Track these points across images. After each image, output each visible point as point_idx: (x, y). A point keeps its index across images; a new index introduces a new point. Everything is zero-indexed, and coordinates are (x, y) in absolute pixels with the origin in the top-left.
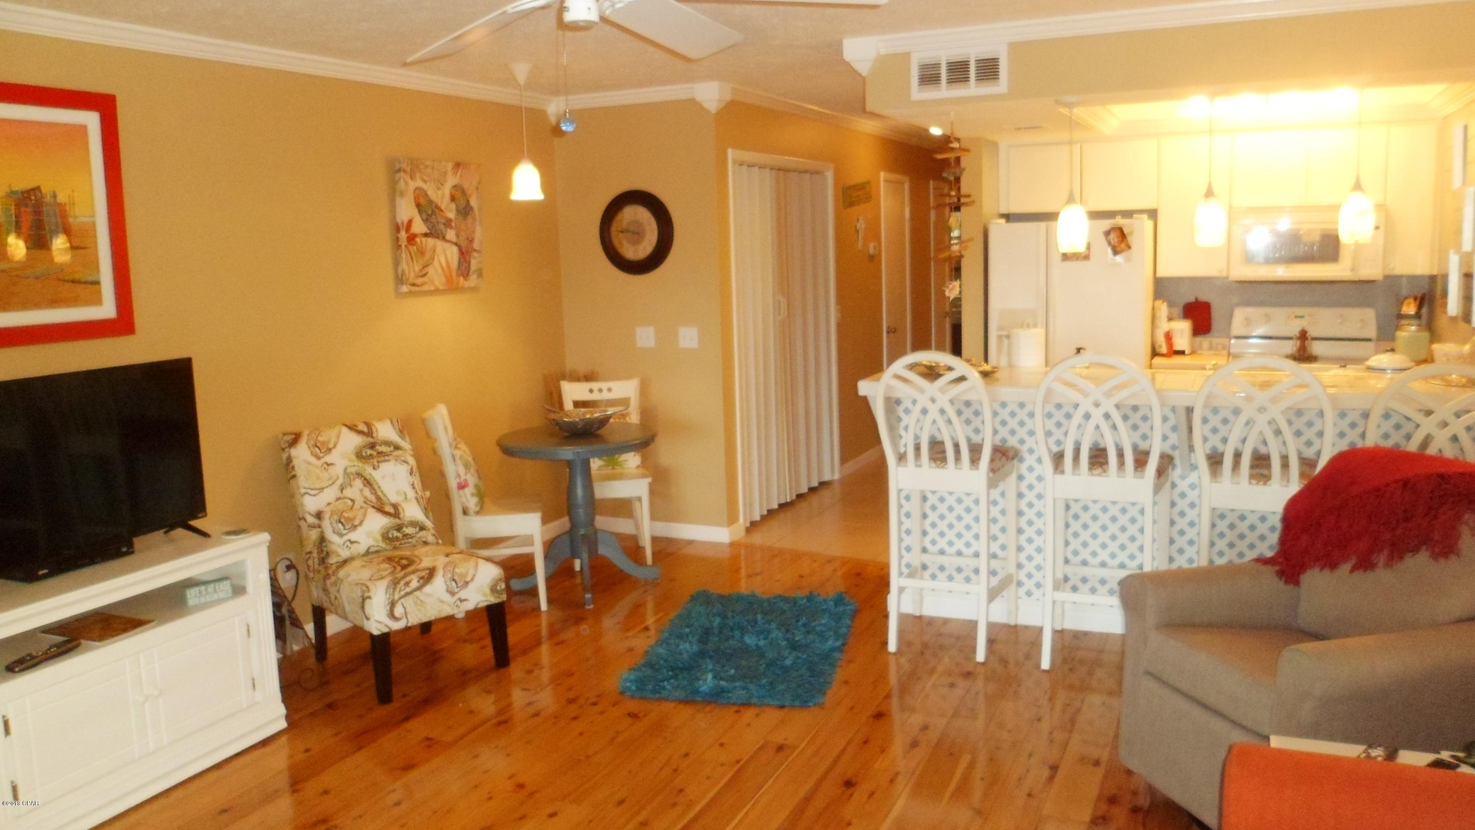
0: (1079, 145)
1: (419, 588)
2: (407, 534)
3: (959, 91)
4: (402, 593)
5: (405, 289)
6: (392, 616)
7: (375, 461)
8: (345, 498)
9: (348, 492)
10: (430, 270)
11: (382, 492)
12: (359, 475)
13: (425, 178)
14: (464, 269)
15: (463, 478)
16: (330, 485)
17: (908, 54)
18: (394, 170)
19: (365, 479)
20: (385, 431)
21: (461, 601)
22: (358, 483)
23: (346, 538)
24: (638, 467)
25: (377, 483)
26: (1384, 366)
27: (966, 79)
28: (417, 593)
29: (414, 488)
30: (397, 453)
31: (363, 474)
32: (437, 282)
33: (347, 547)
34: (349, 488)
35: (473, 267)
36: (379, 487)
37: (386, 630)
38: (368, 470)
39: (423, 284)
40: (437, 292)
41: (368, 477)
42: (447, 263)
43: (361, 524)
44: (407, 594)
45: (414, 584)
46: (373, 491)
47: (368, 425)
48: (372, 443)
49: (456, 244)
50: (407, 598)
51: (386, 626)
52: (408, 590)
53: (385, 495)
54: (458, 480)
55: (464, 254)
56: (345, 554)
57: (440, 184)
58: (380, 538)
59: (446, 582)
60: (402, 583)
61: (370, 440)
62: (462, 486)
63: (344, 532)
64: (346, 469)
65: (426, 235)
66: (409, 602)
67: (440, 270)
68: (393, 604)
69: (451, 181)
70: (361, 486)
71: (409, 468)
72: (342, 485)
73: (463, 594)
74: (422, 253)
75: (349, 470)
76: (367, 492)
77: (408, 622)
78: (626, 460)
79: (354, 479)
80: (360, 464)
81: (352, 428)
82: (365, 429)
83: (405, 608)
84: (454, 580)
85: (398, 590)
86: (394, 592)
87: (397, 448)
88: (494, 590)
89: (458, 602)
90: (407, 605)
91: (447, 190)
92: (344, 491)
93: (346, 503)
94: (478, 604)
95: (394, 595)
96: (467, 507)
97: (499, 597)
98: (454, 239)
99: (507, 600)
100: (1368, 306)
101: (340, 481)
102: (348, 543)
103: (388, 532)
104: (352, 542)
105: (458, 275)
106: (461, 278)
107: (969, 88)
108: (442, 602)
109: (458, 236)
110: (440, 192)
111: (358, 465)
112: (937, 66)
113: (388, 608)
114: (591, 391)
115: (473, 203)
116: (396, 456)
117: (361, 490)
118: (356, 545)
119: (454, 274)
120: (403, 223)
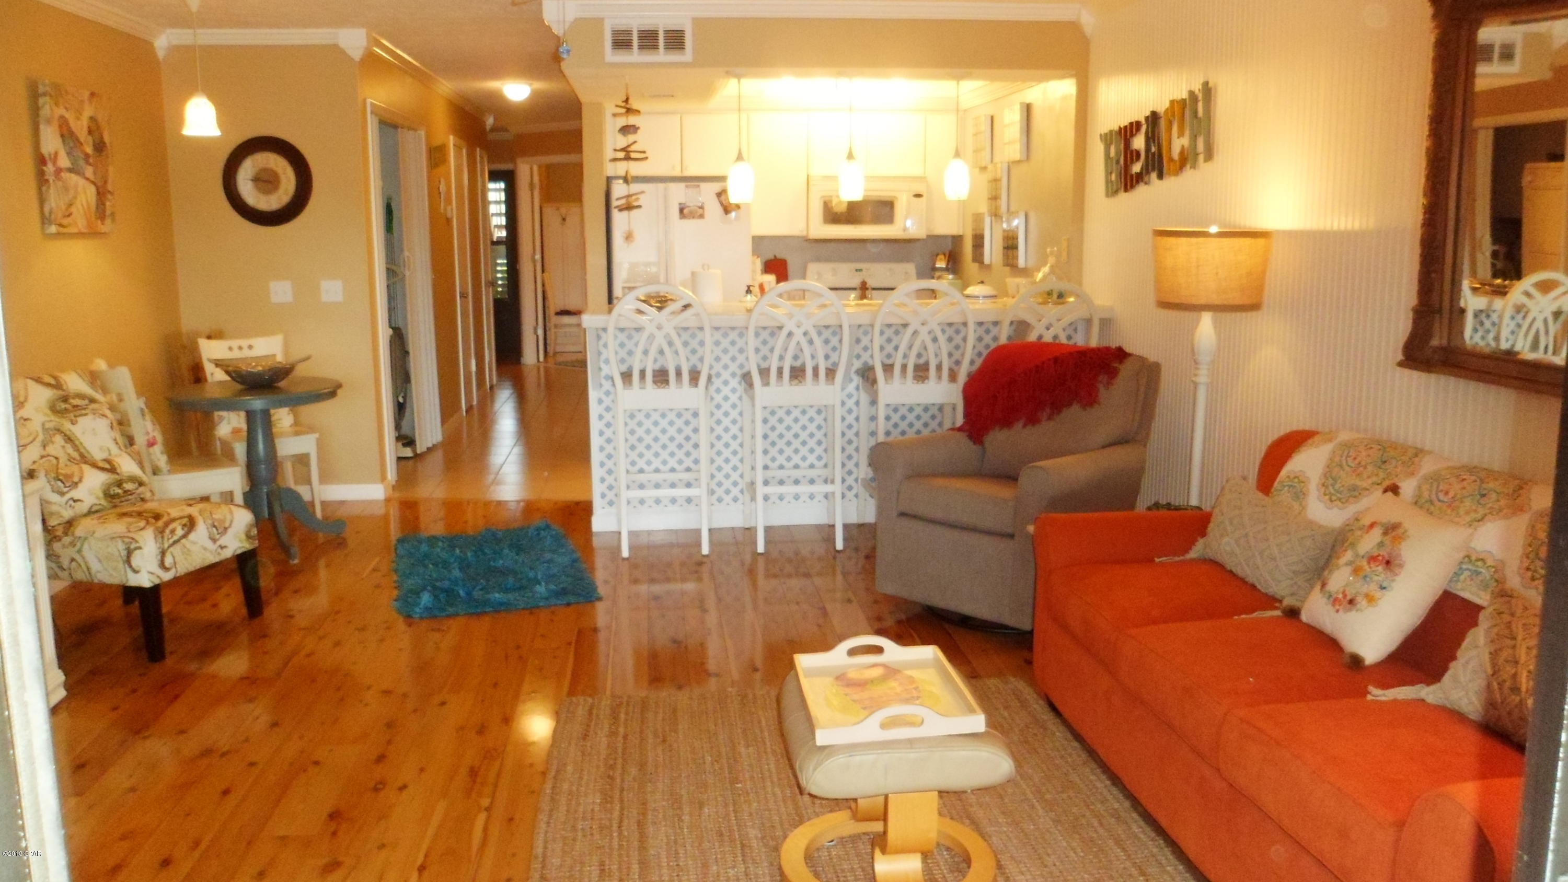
0: (679, 116)
1: (185, 536)
2: (129, 491)
3: (649, 57)
4: (171, 541)
5: (53, 229)
6: (162, 565)
7: (72, 415)
8: (49, 455)
9: (51, 450)
10: (73, 209)
11: (84, 448)
12: (58, 430)
13: (68, 106)
14: (101, 212)
15: (151, 435)
16: (32, 442)
17: (602, 20)
18: (34, 94)
19: (65, 435)
20: (75, 383)
21: (222, 547)
22: (59, 439)
23: (68, 496)
24: (291, 426)
25: (78, 439)
26: (976, 294)
27: (655, 47)
28: (183, 541)
29: (117, 443)
30: (93, 406)
31: (61, 429)
32: (80, 226)
33: (70, 506)
34: (51, 445)
35: (108, 212)
36: (81, 444)
37: (157, 581)
38: (67, 426)
39: (70, 225)
40: (80, 235)
41: (68, 433)
42: (87, 201)
43: (81, 480)
44: (175, 542)
45: (180, 532)
46: (76, 448)
47: (55, 378)
48: (64, 396)
49: (94, 183)
50: (175, 546)
51: (158, 577)
52: (175, 538)
53: (88, 452)
54: (147, 438)
55: (101, 194)
56: (67, 514)
57: (79, 113)
58: (101, 495)
59: (208, 528)
60: (168, 531)
61: (60, 393)
62: (151, 444)
63: (66, 490)
64: (43, 425)
65: (70, 170)
66: (176, 550)
67: (81, 211)
68: (163, 553)
69: (88, 112)
70: (63, 443)
71: (108, 422)
72: (43, 441)
73: (222, 541)
74: (66, 189)
75: (47, 425)
76: (70, 450)
77: (177, 571)
78: (280, 419)
79: (54, 435)
80: (57, 420)
81: (38, 380)
82: (53, 382)
83: (174, 557)
84: (215, 526)
85: (166, 539)
86: (163, 541)
87: (92, 401)
88: (248, 537)
89: (219, 550)
90: (175, 554)
91: (85, 122)
92: (47, 448)
93: (50, 461)
94: (235, 551)
95: (163, 544)
96: (157, 467)
97: (253, 544)
98: (92, 177)
99: (259, 546)
100: (908, 261)
101: (41, 437)
102: (71, 502)
103: (108, 489)
104: (75, 501)
105: (97, 218)
106: (99, 222)
107: (658, 54)
108: (205, 549)
109: (95, 173)
110: (79, 123)
111: (54, 421)
112: (629, 32)
113: (159, 557)
114: (230, 349)
115: (107, 139)
116: (93, 410)
117: (63, 447)
118: (79, 503)
119: (93, 219)
120: (50, 155)
